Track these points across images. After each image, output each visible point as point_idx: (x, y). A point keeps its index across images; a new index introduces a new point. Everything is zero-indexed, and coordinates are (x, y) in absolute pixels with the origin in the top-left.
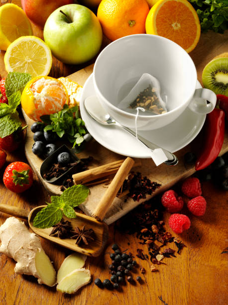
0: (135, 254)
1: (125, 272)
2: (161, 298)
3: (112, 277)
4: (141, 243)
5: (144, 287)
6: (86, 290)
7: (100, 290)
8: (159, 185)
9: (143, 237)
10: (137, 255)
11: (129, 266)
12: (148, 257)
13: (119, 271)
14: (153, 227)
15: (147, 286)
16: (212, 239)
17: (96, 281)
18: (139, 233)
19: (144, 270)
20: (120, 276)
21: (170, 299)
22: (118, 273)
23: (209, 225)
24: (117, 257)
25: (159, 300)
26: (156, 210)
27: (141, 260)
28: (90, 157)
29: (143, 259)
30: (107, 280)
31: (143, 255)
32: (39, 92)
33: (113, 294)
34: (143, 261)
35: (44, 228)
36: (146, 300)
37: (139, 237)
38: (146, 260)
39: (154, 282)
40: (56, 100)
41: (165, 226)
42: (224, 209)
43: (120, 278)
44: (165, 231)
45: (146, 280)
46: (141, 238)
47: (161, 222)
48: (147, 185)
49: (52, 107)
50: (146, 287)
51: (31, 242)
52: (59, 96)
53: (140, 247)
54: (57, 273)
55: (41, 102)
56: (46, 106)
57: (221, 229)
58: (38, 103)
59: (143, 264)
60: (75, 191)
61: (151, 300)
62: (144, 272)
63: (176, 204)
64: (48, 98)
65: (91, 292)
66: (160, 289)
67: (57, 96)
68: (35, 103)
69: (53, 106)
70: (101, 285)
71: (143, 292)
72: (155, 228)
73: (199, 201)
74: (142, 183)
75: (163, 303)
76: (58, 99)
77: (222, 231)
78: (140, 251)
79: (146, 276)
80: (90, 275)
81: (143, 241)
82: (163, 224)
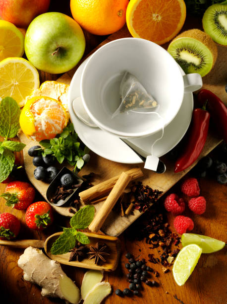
0: (148, 259)
1: (142, 279)
2: (176, 296)
3: (130, 285)
4: (150, 248)
5: (160, 290)
6: (109, 300)
7: (121, 298)
8: (161, 192)
9: (152, 242)
10: (149, 260)
11: (143, 273)
12: (159, 261)
13: (136, 279)
14: (160, 232)
15: (162, 287)
16: (214, 234)
17: (117, 292)
18: (148, 238)
19: (157, 273)
20: (137, 283)
21: (184, 296)
22: (135, 281)
23: (210, 220)
24: (132, 266)
25: (174, 300)
26: (160, 215)
27: (153, 264)
28: (91, 173)
29: (155, 263)
30: (127, 289)
31: (155, 259)
32: (39, 114)
33: (133, 300)
34: (155, 265)
35: (61, 254)
36: (163, 301)
37: (148, 242)
38: (158, 263)
39: (168, 283)
40: (56, 122)
41: (170, 228)
42: (222, 201)
43: (137, 286)
44: (171, 233)
45: (160, 282)
46: (150, 243)
47: (167, 224)
48: (149, 195)
49: (52, 130)
50: (162, 289)
51: (53, 270)
52: (59, 119)
53: (151, 251)
54: (80, 290)
55: (41, 124)
56: (46, 129)
57: (222, 222)
58: (38, 126)
59: (156, 267)
60: (82, 213)
61: (167, 300)
62: (158, 275)
63: (179, 209)
64: (48, 121)
65: (114, 301)
66: (174, 288)
67: (57, 119)
68: (36, 125)
69: (53, 128)
70: (121, 294)
71: (160, 294)
72: (162, 233)
73: (200, 203)
74: (146, 194)
75: (179, 302)
76: (58, 121)
77: (223, 224)
78: (151, 256)
79: (160, 279)
80: (110, 287)
81: (152, 246)
82: (169, 226)
